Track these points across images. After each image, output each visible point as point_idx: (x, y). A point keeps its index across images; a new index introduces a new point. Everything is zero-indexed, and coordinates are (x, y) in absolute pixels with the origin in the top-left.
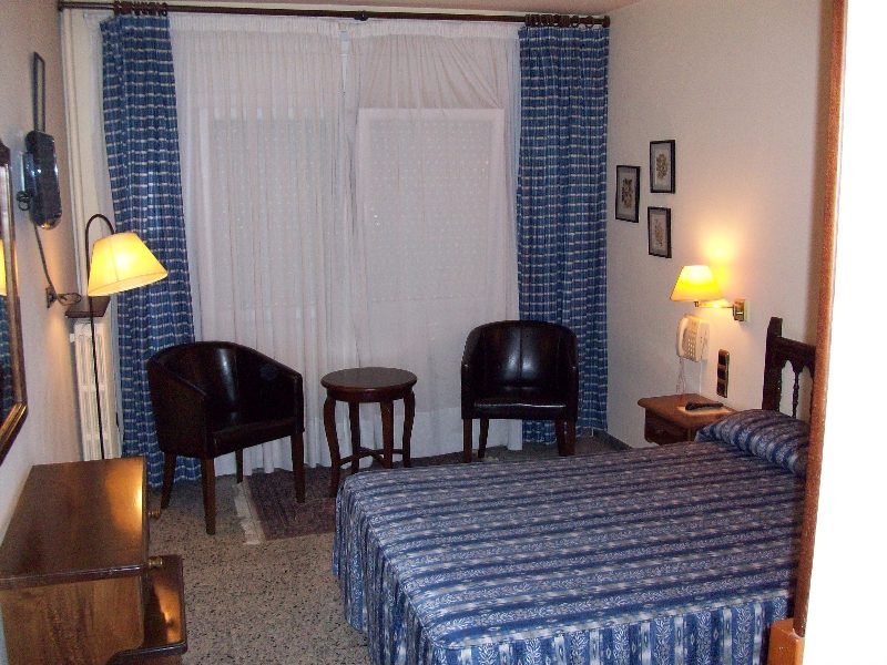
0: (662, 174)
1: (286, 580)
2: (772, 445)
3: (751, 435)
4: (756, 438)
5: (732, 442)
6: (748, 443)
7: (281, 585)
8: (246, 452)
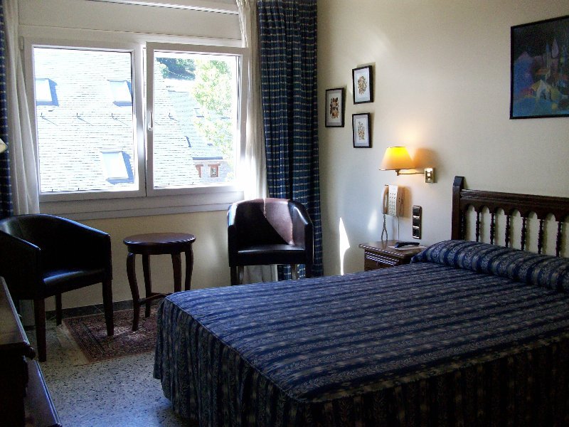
0: (362, 90)
1: (114, 389)
2: (476, 258)
3: (458, 253)
4: (462, 255)
5: (442, 261)
6: (456, 260)
7: (109, 393)
8: (64, 295)
